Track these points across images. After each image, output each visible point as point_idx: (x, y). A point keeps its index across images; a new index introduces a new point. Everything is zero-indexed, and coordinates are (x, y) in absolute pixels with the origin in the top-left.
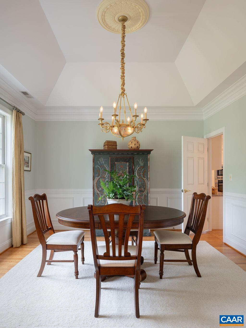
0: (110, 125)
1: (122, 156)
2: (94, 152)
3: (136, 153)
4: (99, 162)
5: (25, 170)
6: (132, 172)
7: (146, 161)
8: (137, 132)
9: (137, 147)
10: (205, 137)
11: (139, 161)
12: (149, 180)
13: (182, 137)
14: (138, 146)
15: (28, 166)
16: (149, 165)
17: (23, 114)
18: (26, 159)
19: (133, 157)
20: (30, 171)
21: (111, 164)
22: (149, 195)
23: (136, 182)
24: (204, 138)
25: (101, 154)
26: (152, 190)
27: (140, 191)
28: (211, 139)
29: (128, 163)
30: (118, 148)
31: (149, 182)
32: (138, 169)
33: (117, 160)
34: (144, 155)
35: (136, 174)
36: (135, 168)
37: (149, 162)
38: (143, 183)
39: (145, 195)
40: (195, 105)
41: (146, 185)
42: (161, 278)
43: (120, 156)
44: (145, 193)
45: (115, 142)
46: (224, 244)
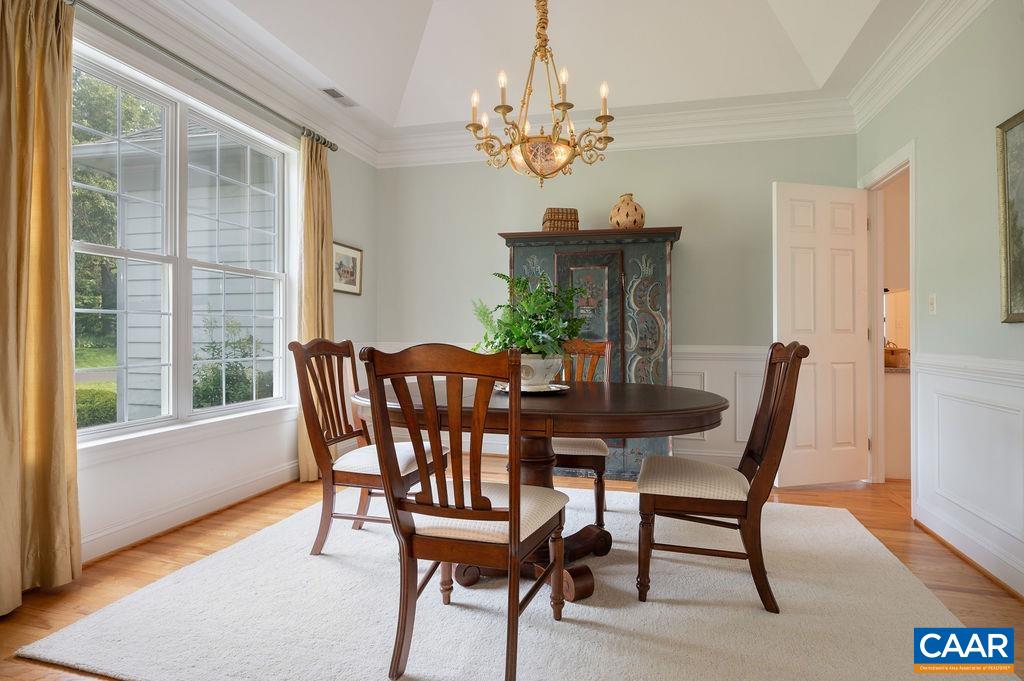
0: (501, 144)
1: (591, 249)
2: (513, 240)
3: (630, 240)
4: (525, 267)
5: (335, 291)
6: (618, 294)
7: (660, 262)
8: (587, 160)
9: (635, 221)
10: (860, 185)
11: (638, 261)
12: (669, 316)
13: (774, 184)
14: (638, 218)
15: (353, 283)
16: (668, 273)
17: (333, 147)
18: (344, 263)
19: (622, 252)
20: (359, 295)
21: (558, 272)
22: (669, 360)
23: (630, 322)
24: (859, 187)
25: (533, 244)
26: (677, 349)
27: (644, 349)
28: (878, 189)
29: (607, 269)
30: (582, 227)
31: (669, 324)
32: (635, 284)
33: (576, 260)
34: (655, 244)
35: (632, 300)
36: (626, 283)
37: (668, 266)
38: (650, 325)
39: (657, 362)
40: (820, 86)
41: (662, 331)
42: (642, 597)
43: (584, 249)
44: (657, 354)
45: (574, 212)
46: (913, 523)
